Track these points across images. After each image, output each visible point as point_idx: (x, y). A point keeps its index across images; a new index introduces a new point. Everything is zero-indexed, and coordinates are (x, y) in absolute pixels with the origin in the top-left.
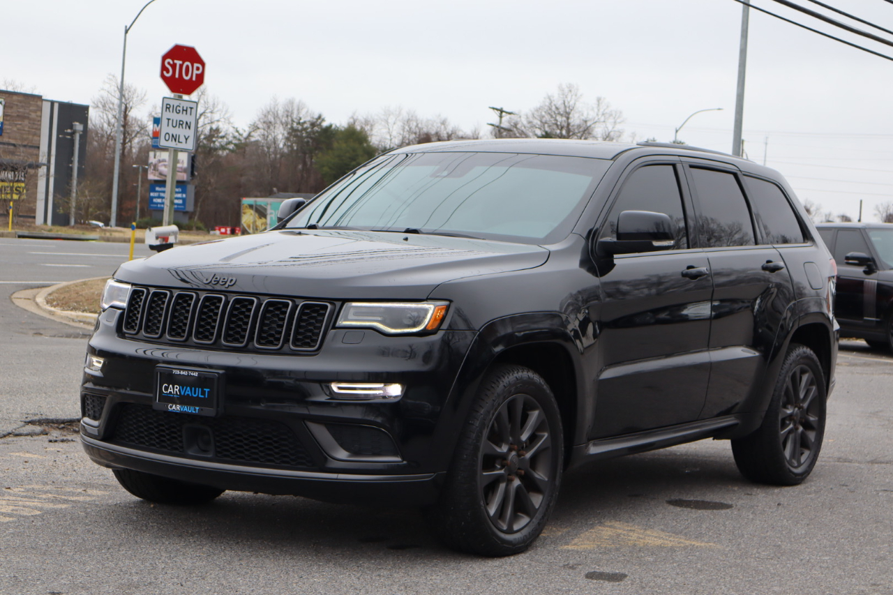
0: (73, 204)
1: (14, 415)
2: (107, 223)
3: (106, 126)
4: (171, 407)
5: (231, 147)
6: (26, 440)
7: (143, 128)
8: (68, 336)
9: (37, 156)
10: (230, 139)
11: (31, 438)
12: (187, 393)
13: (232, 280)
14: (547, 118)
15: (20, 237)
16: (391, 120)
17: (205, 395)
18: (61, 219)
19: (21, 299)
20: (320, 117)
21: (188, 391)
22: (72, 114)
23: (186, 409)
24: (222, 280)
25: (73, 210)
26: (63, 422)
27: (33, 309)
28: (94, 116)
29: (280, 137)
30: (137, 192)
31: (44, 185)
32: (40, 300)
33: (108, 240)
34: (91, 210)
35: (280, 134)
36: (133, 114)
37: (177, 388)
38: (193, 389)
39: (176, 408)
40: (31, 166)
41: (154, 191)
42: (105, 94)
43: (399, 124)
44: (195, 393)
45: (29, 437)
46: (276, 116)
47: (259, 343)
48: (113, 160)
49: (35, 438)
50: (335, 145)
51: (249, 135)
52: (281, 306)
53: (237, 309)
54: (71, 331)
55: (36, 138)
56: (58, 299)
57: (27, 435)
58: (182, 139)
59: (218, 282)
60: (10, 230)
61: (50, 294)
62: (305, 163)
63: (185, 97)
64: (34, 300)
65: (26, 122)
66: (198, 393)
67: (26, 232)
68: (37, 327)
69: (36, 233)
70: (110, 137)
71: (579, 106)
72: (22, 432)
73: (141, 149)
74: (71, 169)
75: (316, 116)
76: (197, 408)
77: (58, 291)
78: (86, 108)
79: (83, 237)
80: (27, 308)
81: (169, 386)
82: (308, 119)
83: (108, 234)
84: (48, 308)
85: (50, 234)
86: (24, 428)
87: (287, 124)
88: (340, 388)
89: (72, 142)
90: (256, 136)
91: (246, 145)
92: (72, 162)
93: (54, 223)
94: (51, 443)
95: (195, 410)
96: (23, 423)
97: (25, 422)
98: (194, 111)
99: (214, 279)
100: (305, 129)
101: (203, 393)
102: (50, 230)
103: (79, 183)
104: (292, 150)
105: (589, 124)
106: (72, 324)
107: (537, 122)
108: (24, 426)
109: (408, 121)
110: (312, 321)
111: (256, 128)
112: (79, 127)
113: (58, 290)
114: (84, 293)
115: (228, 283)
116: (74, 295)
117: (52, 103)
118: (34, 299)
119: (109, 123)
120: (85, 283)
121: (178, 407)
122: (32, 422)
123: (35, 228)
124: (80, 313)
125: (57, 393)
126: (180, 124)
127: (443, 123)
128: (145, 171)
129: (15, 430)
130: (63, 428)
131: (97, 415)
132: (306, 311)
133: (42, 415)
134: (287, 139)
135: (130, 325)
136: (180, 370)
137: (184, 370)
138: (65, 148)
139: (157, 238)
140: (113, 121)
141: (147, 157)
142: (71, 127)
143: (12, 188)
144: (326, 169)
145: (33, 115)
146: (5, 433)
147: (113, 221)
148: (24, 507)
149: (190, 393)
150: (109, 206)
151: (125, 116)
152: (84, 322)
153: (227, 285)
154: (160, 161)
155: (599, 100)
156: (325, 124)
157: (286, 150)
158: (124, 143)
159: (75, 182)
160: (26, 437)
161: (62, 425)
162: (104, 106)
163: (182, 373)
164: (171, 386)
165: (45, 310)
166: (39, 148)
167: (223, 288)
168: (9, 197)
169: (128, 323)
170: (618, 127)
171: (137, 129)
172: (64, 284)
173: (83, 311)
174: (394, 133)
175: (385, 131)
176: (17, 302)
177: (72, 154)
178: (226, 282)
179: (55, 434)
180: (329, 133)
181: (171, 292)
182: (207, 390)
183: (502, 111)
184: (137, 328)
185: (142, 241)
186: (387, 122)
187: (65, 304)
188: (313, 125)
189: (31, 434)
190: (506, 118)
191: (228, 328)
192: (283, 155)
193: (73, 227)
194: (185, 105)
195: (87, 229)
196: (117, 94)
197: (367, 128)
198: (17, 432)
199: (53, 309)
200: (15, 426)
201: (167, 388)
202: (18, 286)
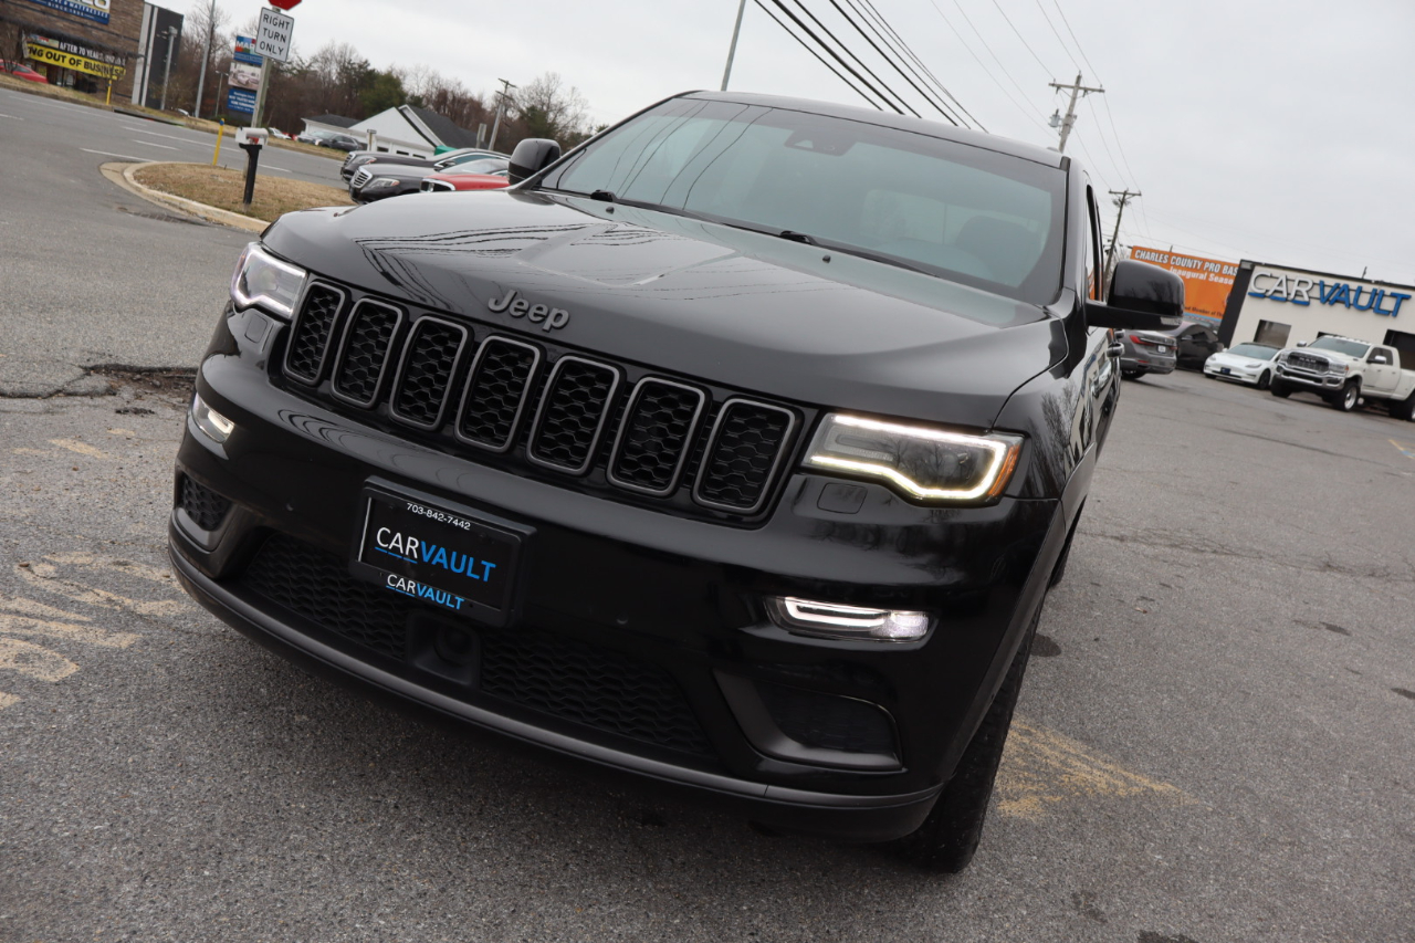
0: (165, 92)
1: (71, 354)
2: (191, 112)
3: (195, 36)
4: (394, 581)
5: (295, 72)
6: (83, 404)
7: (225, 43)
8: (152, 216)
9: (137, 47)
10: (295, 65)
11: (91, 402)
12: (437, 559)
13: (559, 316)
14: (535, 95)
15: (116, 111)
16: (420, 75)
17: (482, 575)
18: (153, 103)
19: (109, 172)
20: (366, 62)
21: (441, 557)
22: (169, 19)
23: (430, 593)
24: (533, 310)
25: (164, 97)
26: (139, 371)
27: (120, 182)
28: (187, 25)
29: (334, 71)
30: (217, 93)
31: (141, 72)
32: (128, 174)
33: (193, 128)
34: (180, 100)
35: (334, 70)
36: (218, 31)
37: (413, 543)
38: (454, 554)
39: (409, 586)
40: (131, 55)
41: (233, 95)
42: (197, 11)
43: (426, 79)
44: (458, 566)
45: (87, 400)
46: (333, 54)
47: (617, 472)
48: (200, 65)
49: (98, 401)
50: (376, 86)
51: (310, 65)
52: (675, 397)
53: (569, 385)
54: (157, 211)
55: (137, 33)
56: (145, 177)
57: (84, 395)
58: (276, 50)
59: (526, 312)
60: (107, 104)
61: (138, 171)
62: (350, 95)
63: (283, 11)
64: (122, 174)
65: (129, 18)
66: (465, 566)
67: (122, 109)
68: (123, 202)
69: (130, 111)
70: (198, 46)
71: (559, 91)
72: (78, 389)
73: (222, 60)
74: (165, 64)
75: (364, 60)
76: (460, 600)
77: (145, 169)
78: (180, 17)
79: (171, 121)
80: (114, 180)
81: (393, 535)
82: (357, 61)
83: (193, 123)
84: (135, 183)
85: (142, 114)
86: (82, 382)
87: (340, 62)
88: (801, 610)
89: (167, 42)
90: (315, 67)
91: (307, 72)
92: (166, 58)
93: (147, 105)
94: (118, 415)
95: (453, 601)
96: (81, 371)
97: (85, 368)
98: (290, 26)
99: (514, 305)
100: (354, 69)
101: (479, 569)
102: (143, 111)
103: (170, 76)
104: (342, 84)
105: (564, 105)
106: (157, 203)
107: (526, 97)
108: (82, 377)
109: (433, 78)
110: (747, 445)
111: (315, 60)
112: (174, 31)
113: (147, 167)
114: (171, 175)
115: (550, 321)
116: (161, 176)
117: (153, 7)
118: (123, 171)
119: (198, 35)
120: (172, 166)
121: (412, 585)
122: (96, 369)
123: (129, 106)
124: (166, 195)
125: (134, 313)
126: (277, 35)
127: (459, 84)
128: (226, 79)
129: (68, 383)
130: (139, 380)
131: (209, 522)
132: (736, 420)
133: (110, 356)
134: (339, 74)
135: (301, 361)
136: (427, 505)
137: (435, 508)
138: (160, 46)
139: (248, 138)
140: (202, 33)
141: (229, 67)
142: (168, 30)
143: (112, 70)
144: (367, 102)
145: (136, 14)
146: (51, 390)
147: (197, 113)
148: (45, 642)
149: (444, 561)
150: (195, 99)
151: (212, 31)
152: (170, 204)
153: (547, 326)
154: (239, 72)
155: (573, 89)
156: (370, 68)
157: (337, 82)
158: (209, 53)
159: (167, 74)
160: (84, 398)
161: (138, 376)
162: (196, 20)
163: (429, 513)
164: (399, 535)
165: (132, 186)
166: (138, 41)
167: (536, 330)
168: (109, 76)
169: (294, 356)
170: (584, 111)
171: (221, 43)
172: (154, 162)
173: (169, 193)
174: (421, 85)
175: (414, 82)
176: (106, 173)
177: (167, 52)
178: (545, 318)
179: (127, 392)
180: (372, 75)
181: (406, 313)
182: (489, 565)
183: (507, 83)
184: (319, 372)
185: (234, 136)
186: (416, 75)
187: (152, 183)
188: (360, 66)
189: (91, 394)
190: (510, 89)
191: (545, 425)
192: (335, 85)
193: (163, 112)
194: (283, 19)
195: (175, 115)
196: (207, 13)
197: (401, 77)
198: (70, 389)
199: (139, 185)
200: (69, 376)
201: (387, 538)
202: (108, 157)
